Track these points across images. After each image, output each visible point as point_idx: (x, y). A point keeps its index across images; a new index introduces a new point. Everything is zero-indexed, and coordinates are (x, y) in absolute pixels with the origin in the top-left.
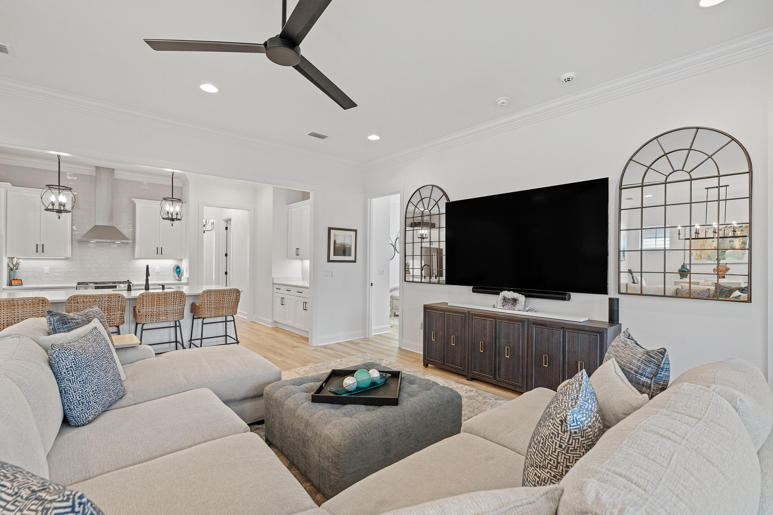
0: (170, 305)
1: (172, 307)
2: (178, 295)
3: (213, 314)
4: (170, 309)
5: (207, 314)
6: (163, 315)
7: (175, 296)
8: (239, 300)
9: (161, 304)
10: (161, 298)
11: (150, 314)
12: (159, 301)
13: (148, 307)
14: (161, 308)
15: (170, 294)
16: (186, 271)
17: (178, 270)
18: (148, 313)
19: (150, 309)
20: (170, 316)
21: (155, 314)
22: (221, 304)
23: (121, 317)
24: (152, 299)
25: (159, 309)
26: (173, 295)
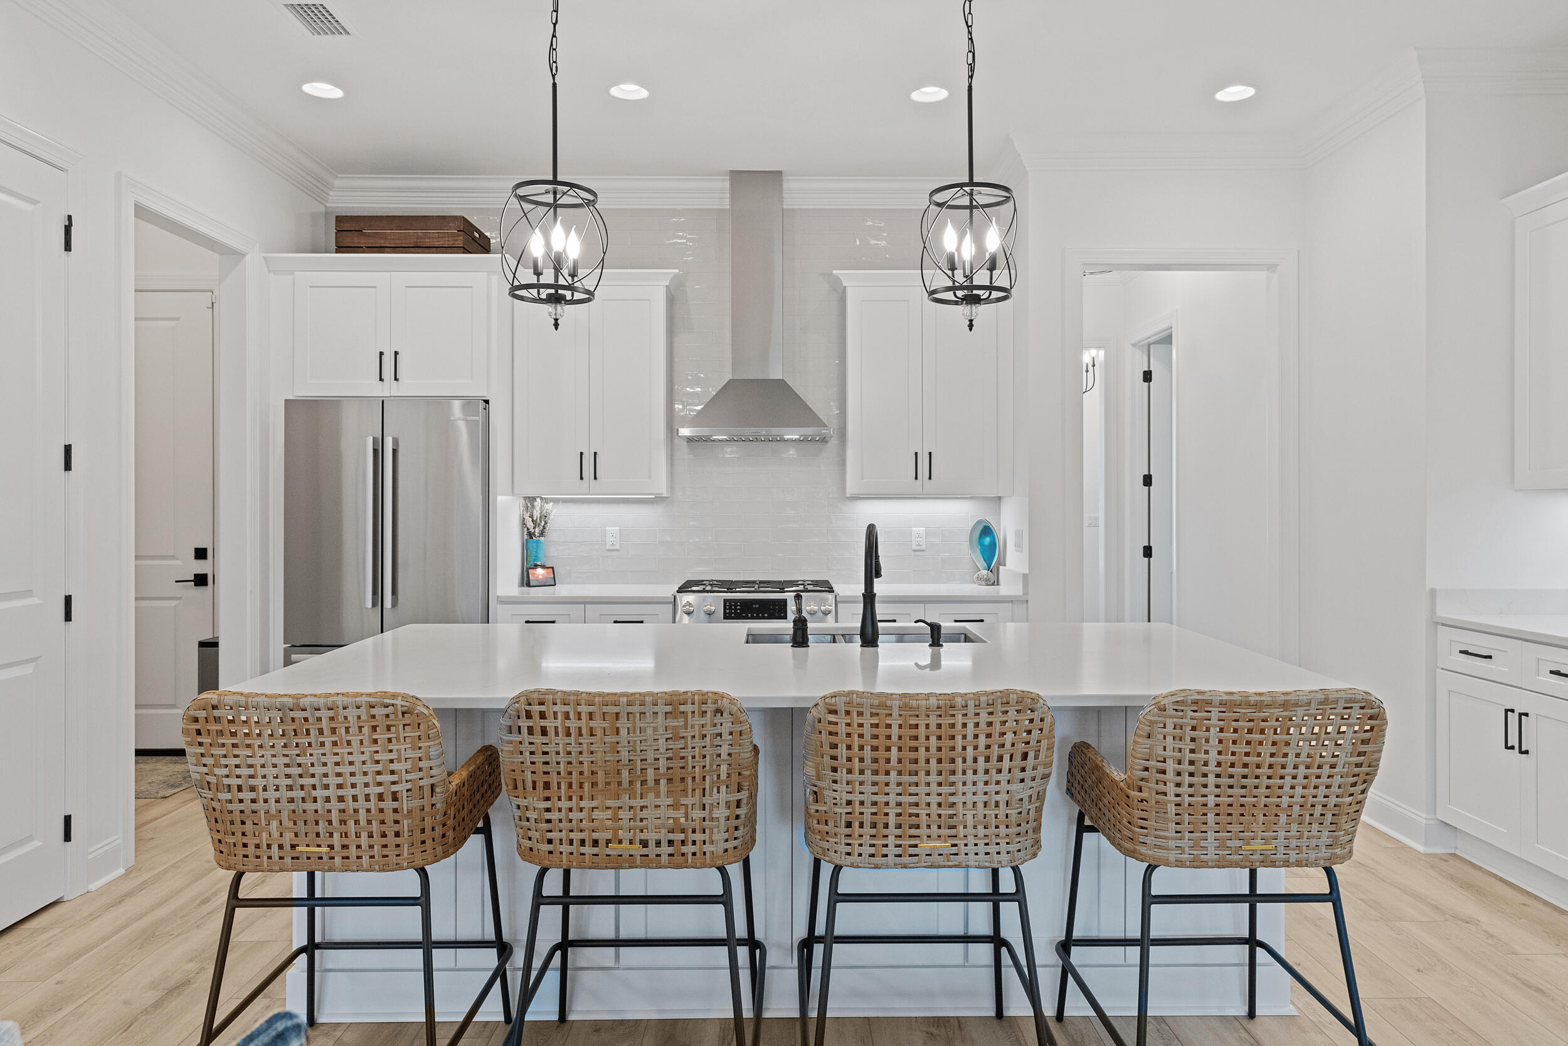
0: (970, 772)
1: (981, 785)
2: (1012, 714)
3: (1211, 850)
4: (970, 799)
5: (1172, 844)
6: (934, 827)
7: (997, 719)
8: (1374, 765)
9: (922, 761)
10: (922, 728)
11: (867, 819)
12: (913, 743)
13: (856, 776)
14: (922, 789)
15: (971, 710)
16: (1018, 546)
17: (987, 540)
18: (858, 808)
19: (868, 789)
20: (971, 840)
21: (892, 820)
22: (1263, 790)
23: (733, 822)
24: (875, 731)
25: (913, 789)
26: (984, 718)
